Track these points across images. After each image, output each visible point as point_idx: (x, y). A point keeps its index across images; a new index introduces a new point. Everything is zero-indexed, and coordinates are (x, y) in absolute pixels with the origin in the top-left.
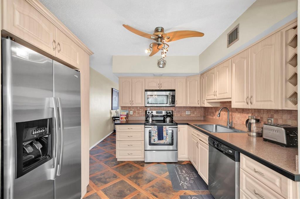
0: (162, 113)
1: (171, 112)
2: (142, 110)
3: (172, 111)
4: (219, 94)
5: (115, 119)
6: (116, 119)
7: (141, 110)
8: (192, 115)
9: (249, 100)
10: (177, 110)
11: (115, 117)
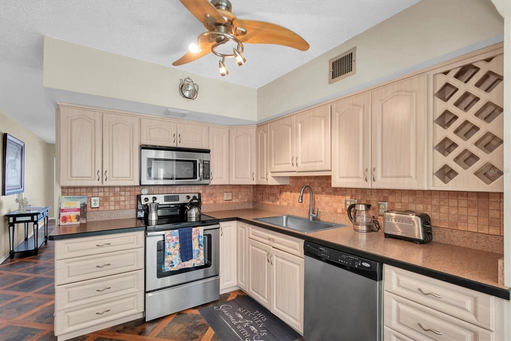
0: (179, 200)
1: (197, 195)
2: (128, 194)
3: (199, 194)
4: (303, 163)
5: (14, 220)
6: (18, 219)
7: (123, 193)
8: (234, 201)
9: (370, 173)
10: (207, 191)
11: (15, 216)
